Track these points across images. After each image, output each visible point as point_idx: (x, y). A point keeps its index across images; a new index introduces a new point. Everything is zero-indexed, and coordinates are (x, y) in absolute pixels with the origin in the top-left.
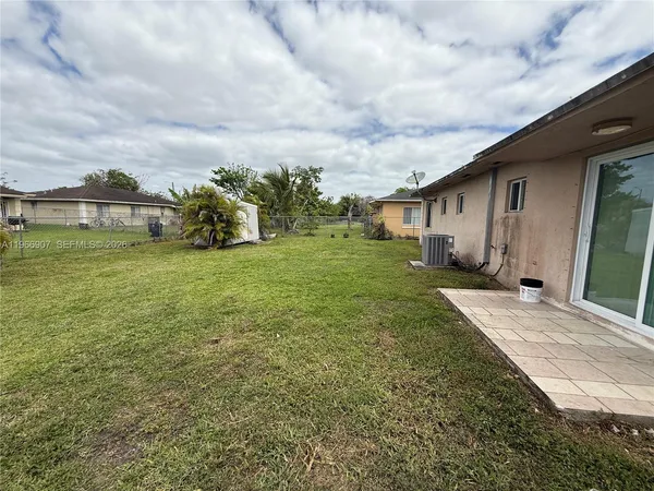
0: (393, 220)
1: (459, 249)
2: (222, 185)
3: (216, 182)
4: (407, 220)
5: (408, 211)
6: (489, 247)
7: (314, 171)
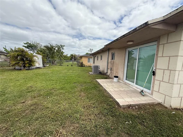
0: (85, 61)
1: (101, 69)
2: (28, 48)
3: (25, 47)
4: (89, 62)
5: (89, 59)
6: (108, 68)
7: (62, 46)
